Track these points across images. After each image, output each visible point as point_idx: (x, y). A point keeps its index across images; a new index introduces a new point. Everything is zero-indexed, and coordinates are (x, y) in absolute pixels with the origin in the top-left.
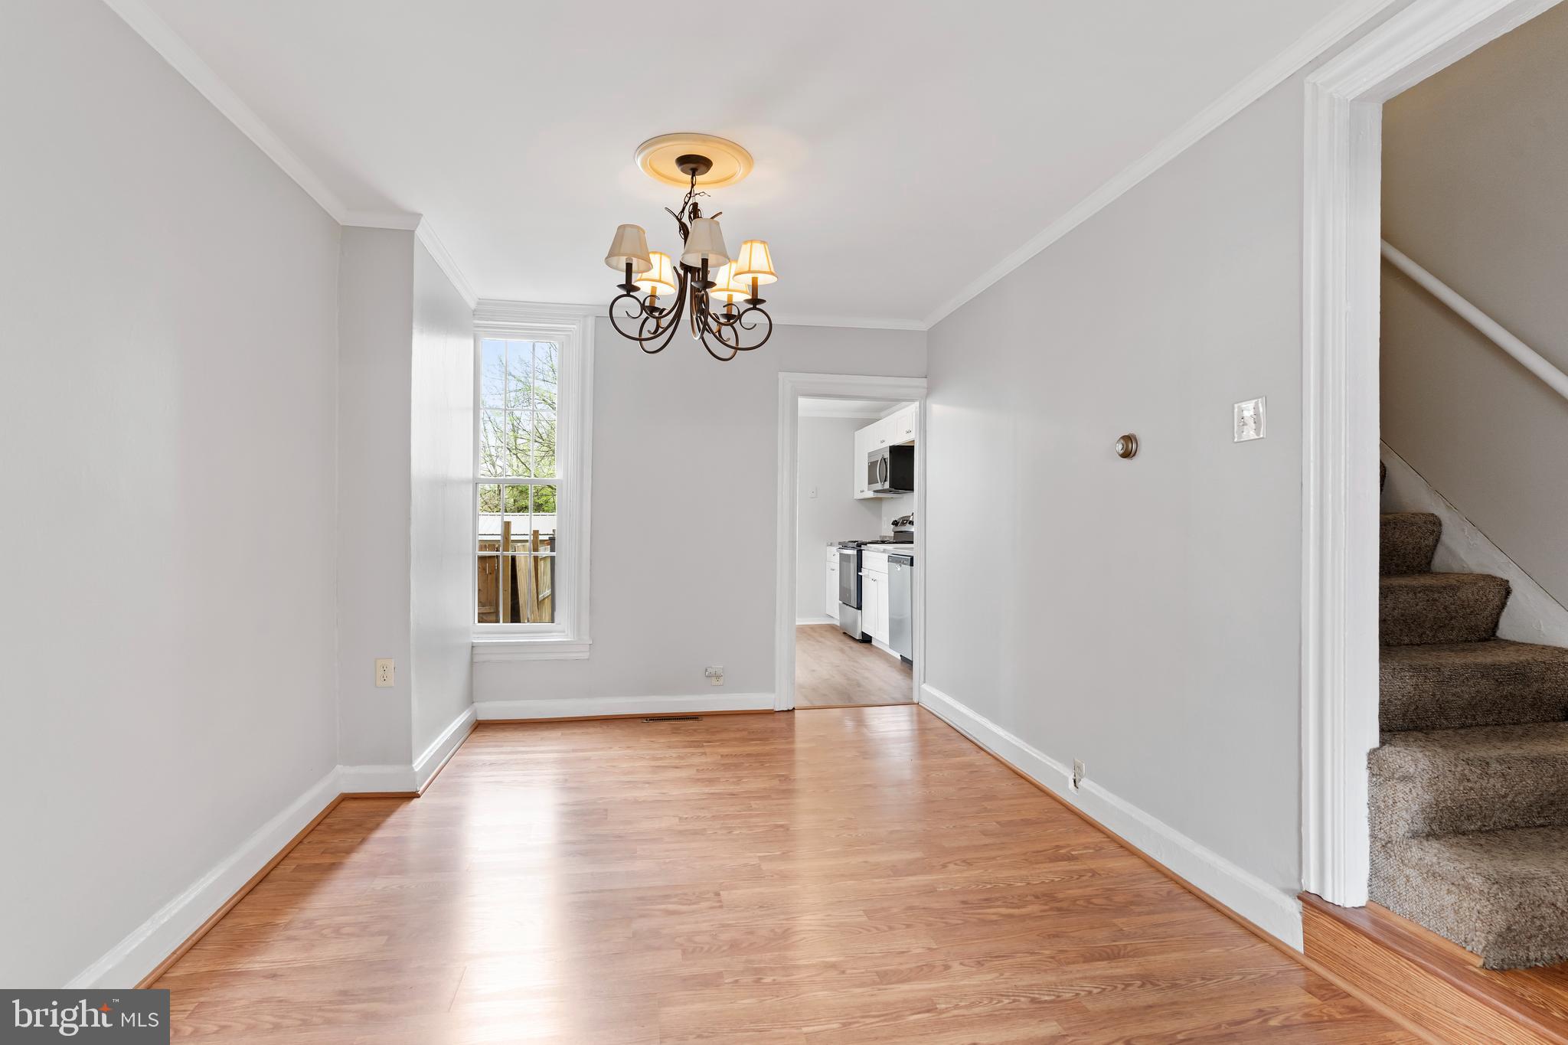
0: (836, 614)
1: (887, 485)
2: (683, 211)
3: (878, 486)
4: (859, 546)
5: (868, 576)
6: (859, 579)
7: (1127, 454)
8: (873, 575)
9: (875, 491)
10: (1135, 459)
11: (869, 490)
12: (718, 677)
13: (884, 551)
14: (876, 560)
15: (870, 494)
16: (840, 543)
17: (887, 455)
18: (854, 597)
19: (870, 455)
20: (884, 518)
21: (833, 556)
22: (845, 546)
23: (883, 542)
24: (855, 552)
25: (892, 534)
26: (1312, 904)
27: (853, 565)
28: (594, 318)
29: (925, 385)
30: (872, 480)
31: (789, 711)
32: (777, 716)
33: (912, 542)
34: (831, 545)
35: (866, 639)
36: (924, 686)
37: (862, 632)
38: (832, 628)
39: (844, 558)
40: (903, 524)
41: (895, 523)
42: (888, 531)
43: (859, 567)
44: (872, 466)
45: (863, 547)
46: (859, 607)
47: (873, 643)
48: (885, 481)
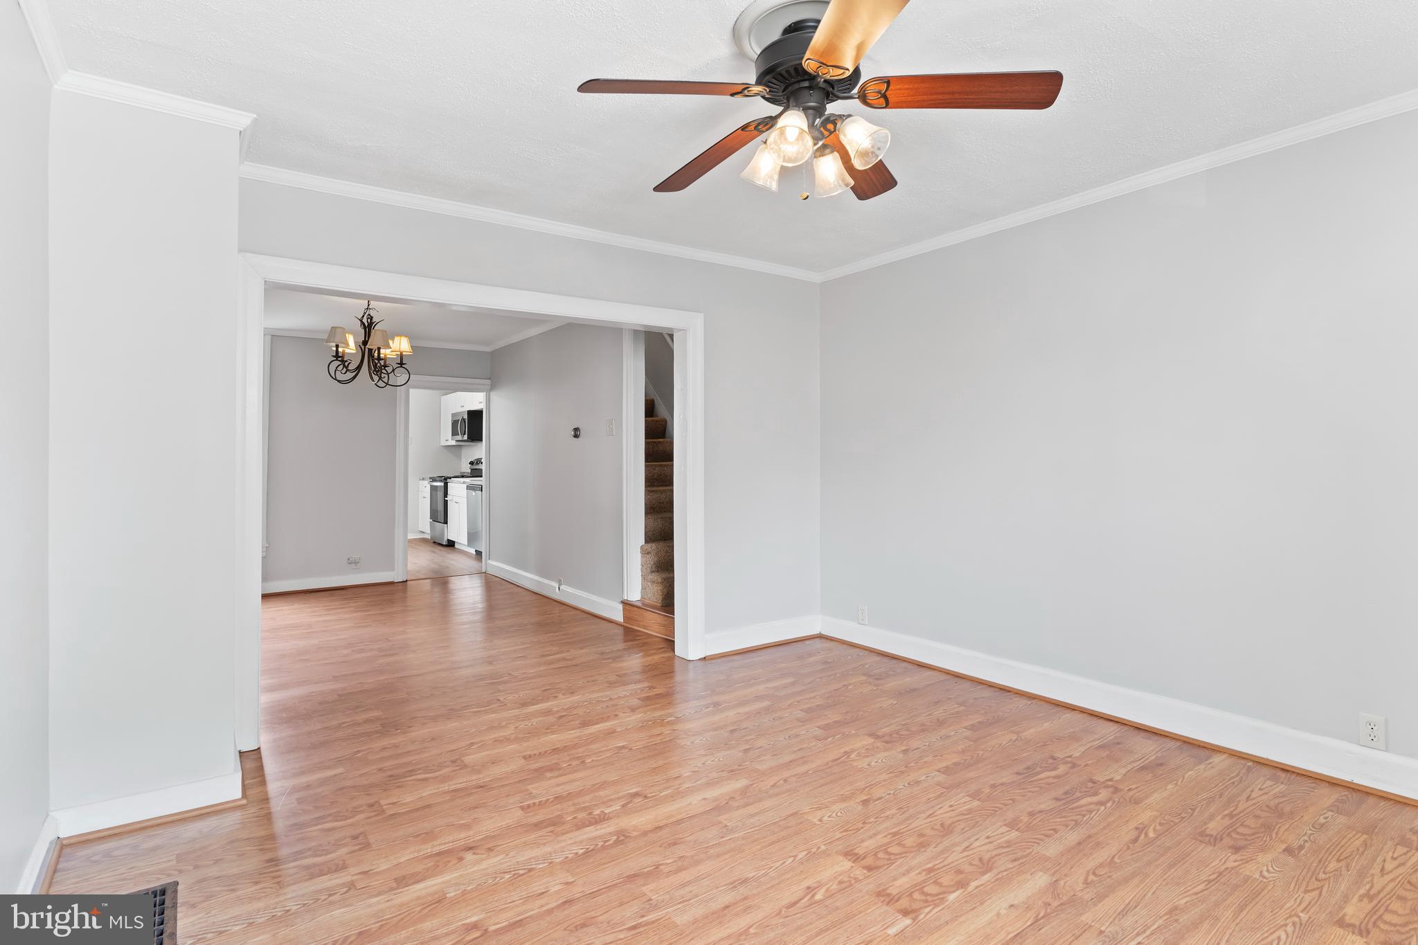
0: (427, 529)
1: (466, 437)
2: (363, 316)
3: (459, 437)
4: (446, 480)
5: (452, 500)
6: (446, 503)
7: (576, 436)
8: (456, 499)
9: (457, 441)
10: (579, 439)
11: (452, 439)
12: (356, 563)
13: (464, 483)
14: (458, 489)
15: (454, 443)
16: (430, 478)
17: (466, 417)
18: (440, 514)
19: (453, 415)
20: (463, 460)
21: (425, 487)
22: (434, 480)
23: (463, 477)
24: (442, 484)
25: (469, 471)
26: (626, 604)
27: (440, 494)
28: (270, 337)
29: (490, 384)
30: (454, 433)
31: (403, 582)
32: (396, 584)
33: (481, 476)
34: (423, 479)
35: (451, 544)
36: (490, 562)
37: (448, 540)
38: (424, 540)
39: (433, 489)
40: (477, 464)
41: (472, 463)
42: (467, 469)
43: (446, 494)
44: (455, 423)
45: (448, 480)
46: (446, 522)
47: (456, 546)
48: (465, 434)
